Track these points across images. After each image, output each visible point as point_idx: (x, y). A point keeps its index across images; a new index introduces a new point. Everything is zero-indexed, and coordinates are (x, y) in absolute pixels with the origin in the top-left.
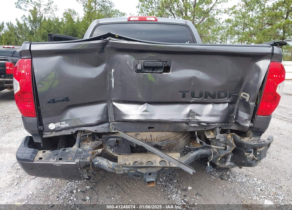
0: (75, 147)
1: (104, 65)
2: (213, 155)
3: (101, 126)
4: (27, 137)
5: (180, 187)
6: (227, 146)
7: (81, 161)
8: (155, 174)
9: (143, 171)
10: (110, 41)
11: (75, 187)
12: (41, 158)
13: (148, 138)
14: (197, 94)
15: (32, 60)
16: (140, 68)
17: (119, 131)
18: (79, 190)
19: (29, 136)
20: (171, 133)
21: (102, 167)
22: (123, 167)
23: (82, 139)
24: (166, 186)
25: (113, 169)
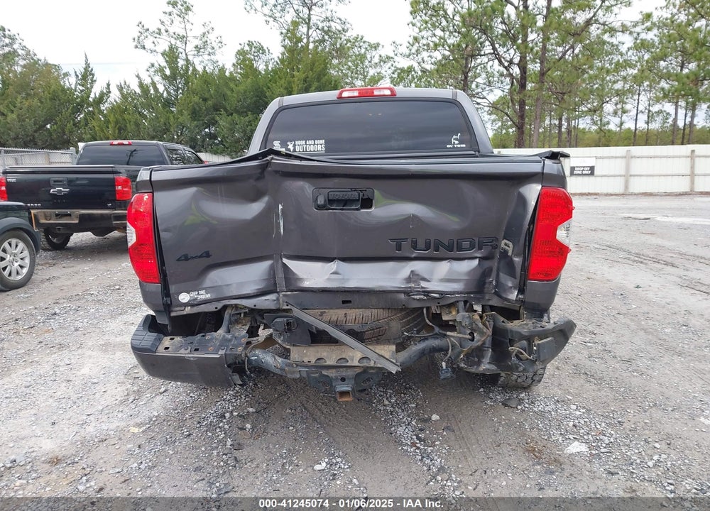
0: (221, 332)
1: (266, 199)
2: (452, 350)
3: (263, 298)
4: (148, 316)
5: (418, 415)
6: (475, 334)
7: (228, 352)
8: (351, 379)
9: (332, 374)
10: (273, 161)
11: (229, 408)
12: (167, 348)
13: (339, 319)
14: (421, 244)
15: (153, 195)
16: (322, 203)
17: (292, 308)
18: (235, 414)
19: (152, 316)
20: (382, 310)
21: (265, 366)
22: (297, 366)
23: (233, 319)
24: (391, 412)
25: (282, 369)
